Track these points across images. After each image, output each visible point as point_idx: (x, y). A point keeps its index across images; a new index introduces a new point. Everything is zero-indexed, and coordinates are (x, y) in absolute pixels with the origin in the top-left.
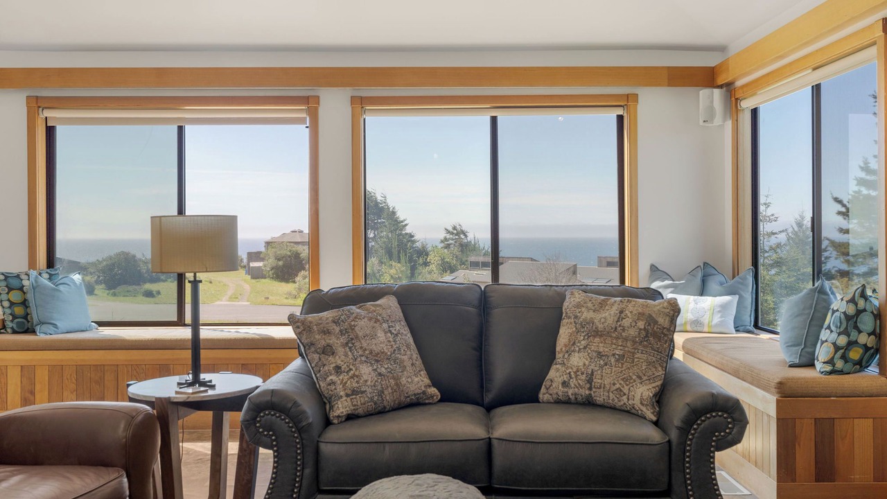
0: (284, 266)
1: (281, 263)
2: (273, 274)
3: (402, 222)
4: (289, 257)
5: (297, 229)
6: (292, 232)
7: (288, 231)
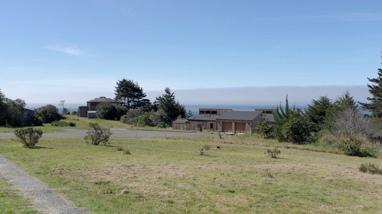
0: (108, 112)
1: (107, 111)
2: (103, 116)
3: (144, 94)
4: (111, 108)
5: (103, 96)
6: (101, 97)
7: (98, 97)
